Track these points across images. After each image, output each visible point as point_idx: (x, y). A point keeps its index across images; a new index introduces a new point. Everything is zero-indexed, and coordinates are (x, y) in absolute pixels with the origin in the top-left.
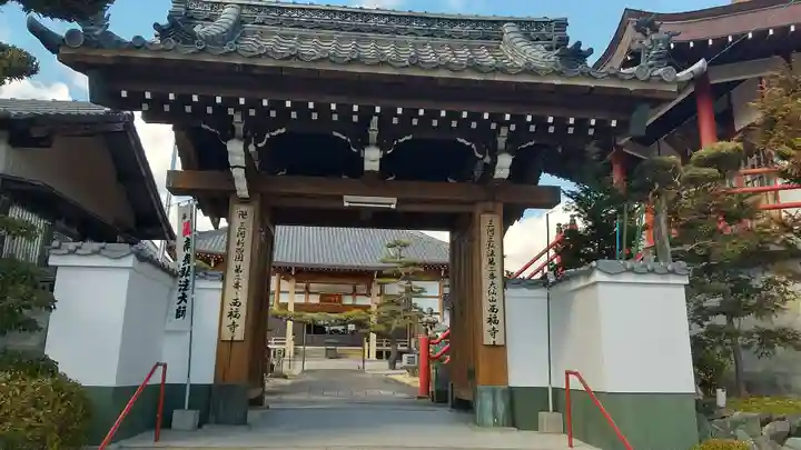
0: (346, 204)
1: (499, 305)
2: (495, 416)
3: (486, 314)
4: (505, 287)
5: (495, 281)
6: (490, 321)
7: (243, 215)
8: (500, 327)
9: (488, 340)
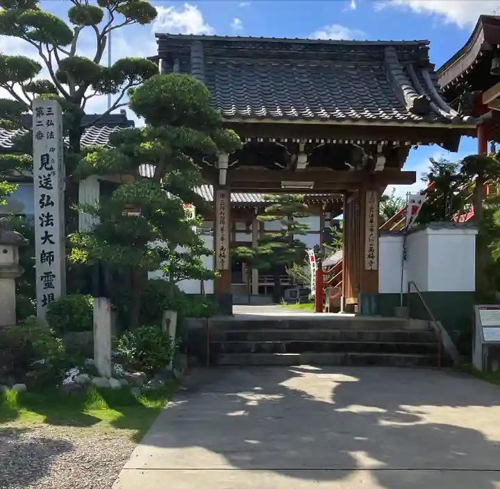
0: (283, 187)
1: (375, 248)
2: (370, 309)
3: (367, 253)
4: (379, 236)
5: (373, 233)
6: (369, 256)
7: (223, 196)
8: (375, 260)
9: (368, 267)
